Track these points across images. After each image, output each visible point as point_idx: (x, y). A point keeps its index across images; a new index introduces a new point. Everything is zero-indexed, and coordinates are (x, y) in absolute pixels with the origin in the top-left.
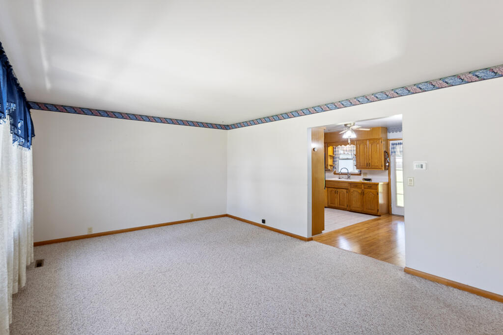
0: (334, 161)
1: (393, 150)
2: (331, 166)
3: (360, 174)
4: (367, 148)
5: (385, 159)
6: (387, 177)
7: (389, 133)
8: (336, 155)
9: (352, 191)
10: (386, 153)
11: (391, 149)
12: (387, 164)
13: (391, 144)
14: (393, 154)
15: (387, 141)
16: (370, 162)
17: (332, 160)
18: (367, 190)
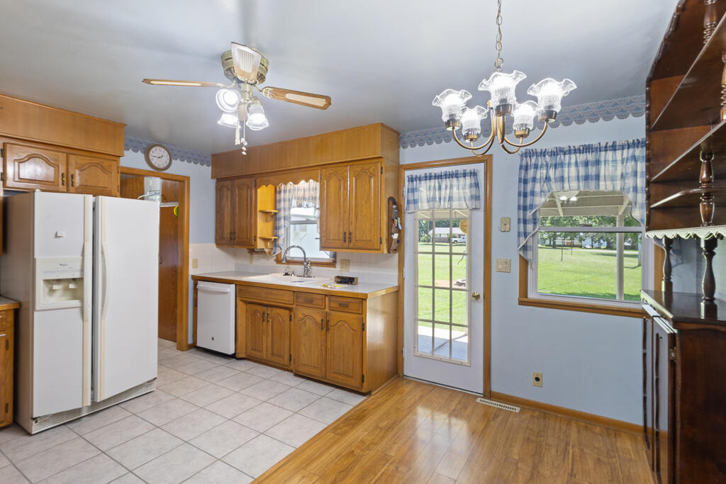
0: (276, 228)
1: (411, 198)
2: (265, 240)
3: (332, 264)
4: (345, 189)
5: (391, 221)
6: (395, 273)
7: (404, 148)
8: (280, 210)
9: (300, 316)
10: (395, 203)
11: (406, 194)
12: (395, 236)
13: (406, 179)
14: (412, 206)
15: (399, 169)
16: (352, 229)
17: (270, 225)
18: (336, 316)
